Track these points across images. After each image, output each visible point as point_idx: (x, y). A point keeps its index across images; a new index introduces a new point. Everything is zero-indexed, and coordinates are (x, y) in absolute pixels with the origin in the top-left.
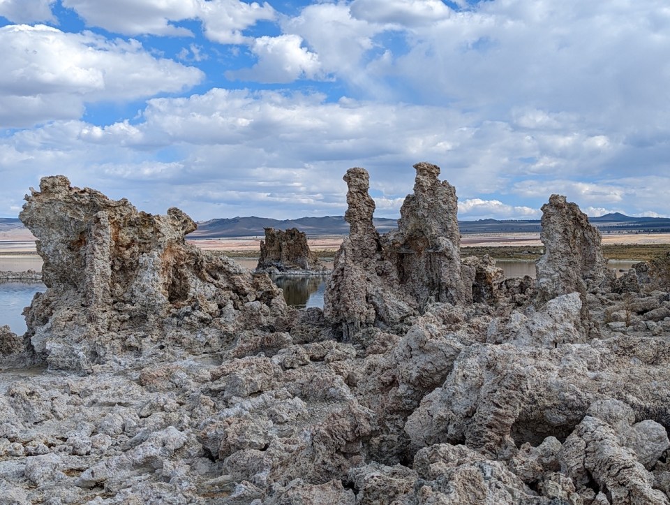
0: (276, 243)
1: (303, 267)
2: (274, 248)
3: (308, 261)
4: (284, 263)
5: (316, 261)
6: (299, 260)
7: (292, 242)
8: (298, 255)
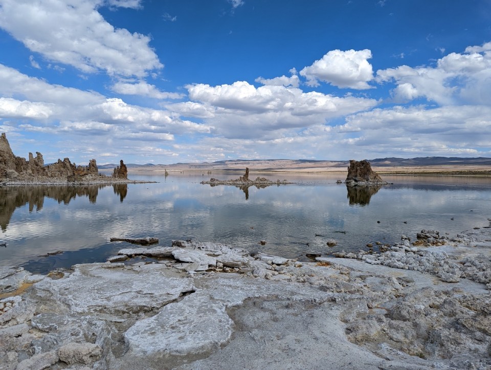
0: (355, 168)
1: (367, 180)
2: (354, 170)
3: (371, 177)
4: (358, 178)
5: (375, 177)
6: (366, 177)
7: (363, 167)
8: (365, 174)
